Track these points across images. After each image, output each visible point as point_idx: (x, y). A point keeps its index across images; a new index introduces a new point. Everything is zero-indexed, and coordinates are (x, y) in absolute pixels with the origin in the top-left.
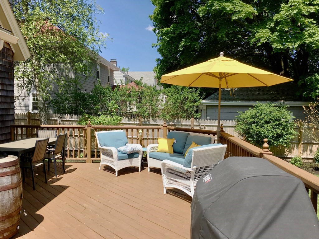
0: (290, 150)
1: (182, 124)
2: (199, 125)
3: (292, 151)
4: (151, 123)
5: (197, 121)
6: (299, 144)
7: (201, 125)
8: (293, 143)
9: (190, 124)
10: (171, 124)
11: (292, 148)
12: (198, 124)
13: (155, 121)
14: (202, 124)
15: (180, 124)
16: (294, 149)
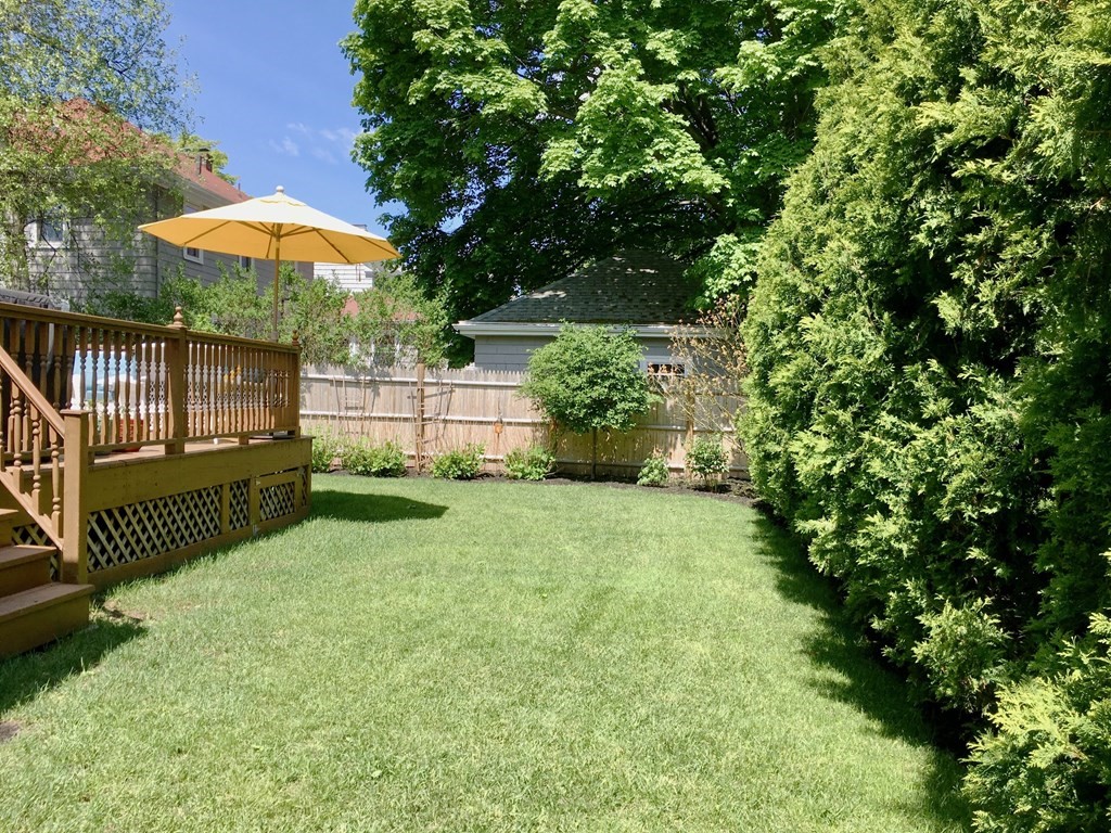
0: (666, 450)
1: (393, 379)
2: (437, 384)
3: (671, 450)
4: (310, 376)
5: (432, 373)
6: (686, 431)
7: (443, 384)
8: (673, 430)
9: (415, 380)
10: (362, 378)
11: (671, 445)
12: (435, 381)
13: (320, 372)
14: (444, 381)
15: (387, 379)
16: (675, 448)
